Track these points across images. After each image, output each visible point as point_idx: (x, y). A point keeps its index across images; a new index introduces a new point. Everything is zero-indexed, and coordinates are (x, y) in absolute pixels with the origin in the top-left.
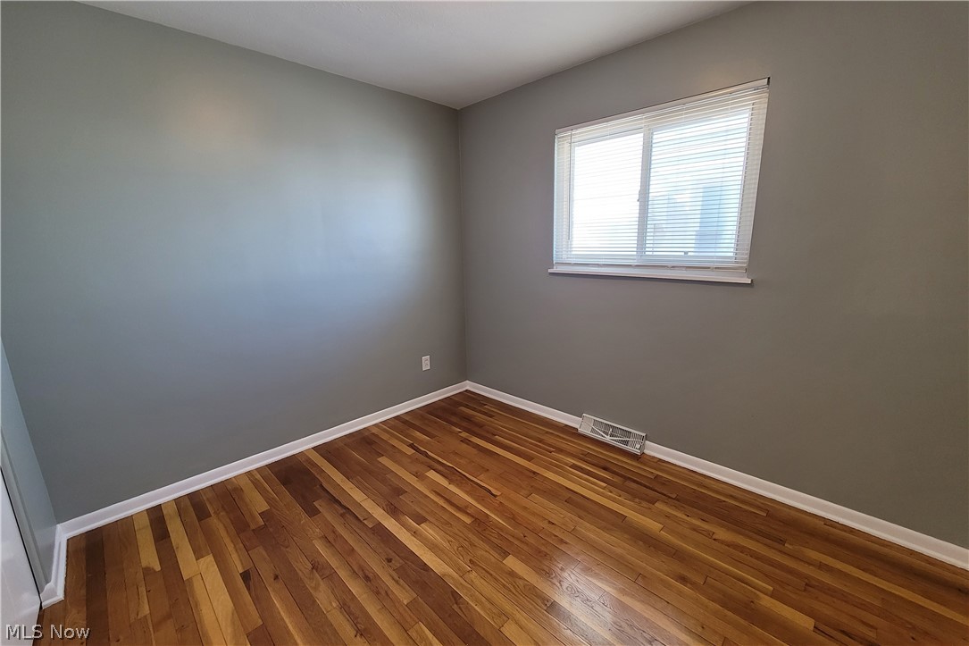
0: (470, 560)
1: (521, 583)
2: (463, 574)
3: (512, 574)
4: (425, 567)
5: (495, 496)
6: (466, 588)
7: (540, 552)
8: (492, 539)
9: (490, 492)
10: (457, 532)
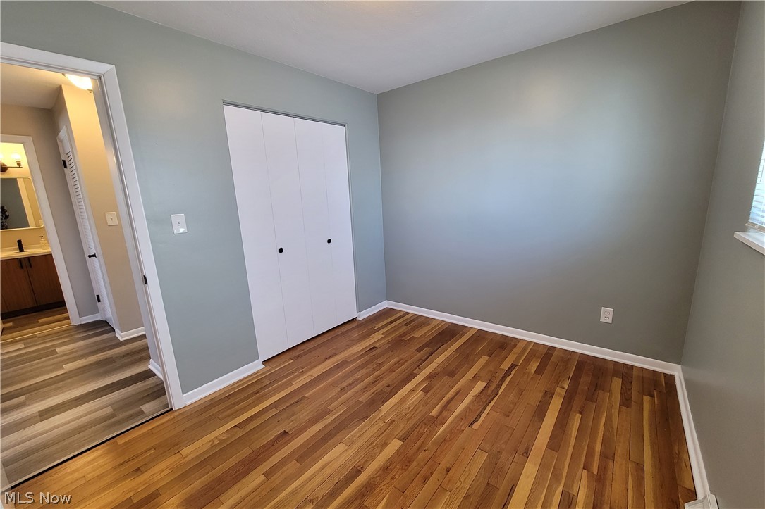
0: (394, 421)
1: (377, 451)
2: (382, 419)
3: (385, 445)
4: (384, 402)
5: (471, 425)
6: (371, 423)
7: (409, 462)
8: (417, 430)
9: (476, 421)
10: (420, 409)
